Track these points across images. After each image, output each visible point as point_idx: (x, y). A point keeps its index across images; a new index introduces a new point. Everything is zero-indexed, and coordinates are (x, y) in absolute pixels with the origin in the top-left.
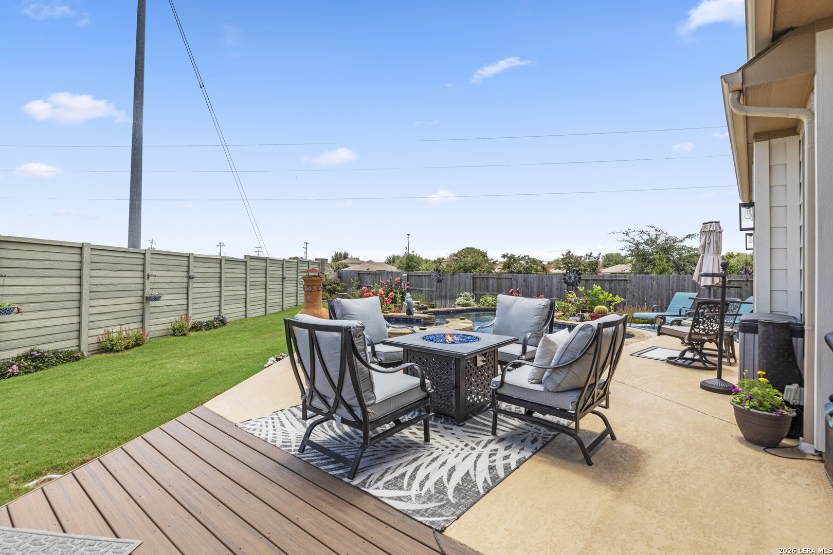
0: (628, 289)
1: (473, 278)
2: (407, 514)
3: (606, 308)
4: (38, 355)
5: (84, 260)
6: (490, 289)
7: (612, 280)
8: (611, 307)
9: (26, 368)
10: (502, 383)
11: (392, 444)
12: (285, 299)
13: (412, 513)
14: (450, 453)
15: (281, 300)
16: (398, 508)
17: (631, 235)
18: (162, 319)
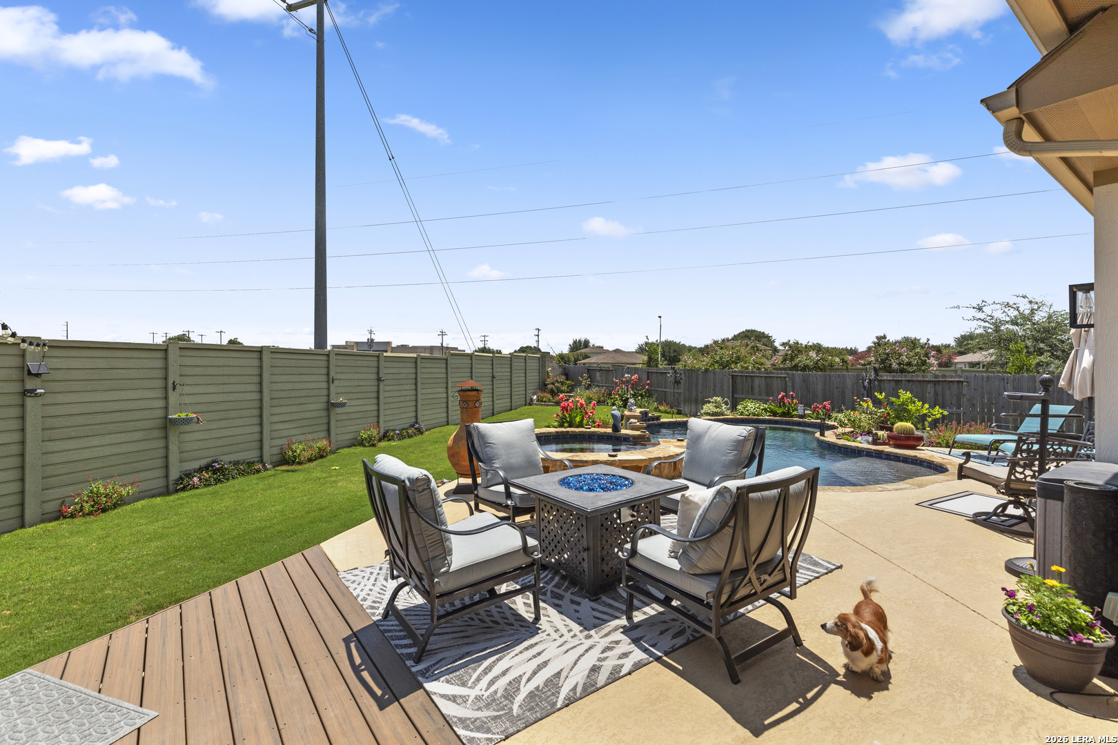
0: (964, 396)
1: (733, 376)
2: (450, 722)
3: (912, 426)
4: (218, 466)
5: (264, 364)
6: (756, 390)
7: (939, 381)
8: (926, 423)
9: (206, 480)
10: (634, 552)
11: (492, 619)
12: (496, 402)
13: (456, 722)
14: (555, 640)
15: (491, 403)
16: (443, 712)
17: (987, 310)
18: (349, 427)
